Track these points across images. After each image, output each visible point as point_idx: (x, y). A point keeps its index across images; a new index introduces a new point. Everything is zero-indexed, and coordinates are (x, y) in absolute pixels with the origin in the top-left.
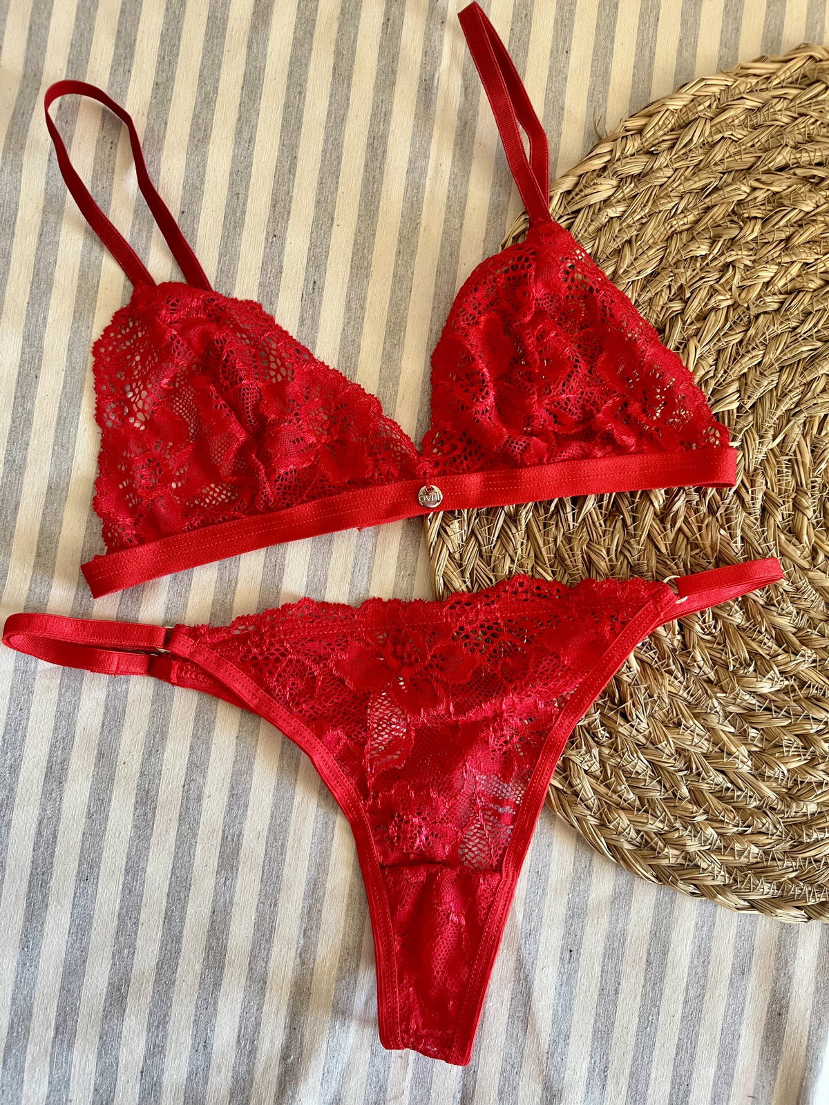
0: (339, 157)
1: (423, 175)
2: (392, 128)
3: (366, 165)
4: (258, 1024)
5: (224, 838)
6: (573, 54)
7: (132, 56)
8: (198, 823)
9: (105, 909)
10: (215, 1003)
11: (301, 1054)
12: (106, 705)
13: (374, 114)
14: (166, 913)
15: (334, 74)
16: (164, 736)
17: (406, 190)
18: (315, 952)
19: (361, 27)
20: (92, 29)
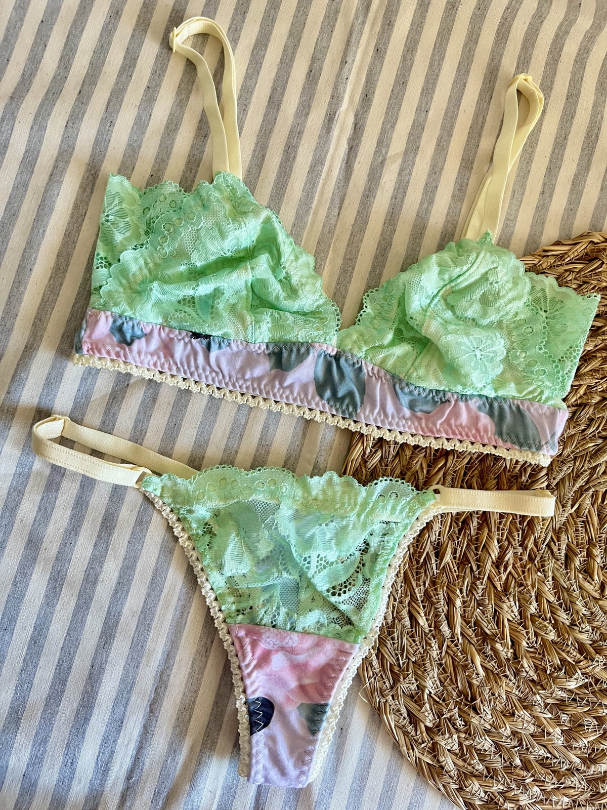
0: (264, 156)
1: (318, 176)
2: (302, 142)
3: (281, 163)
4: (113, 752)
5: (109, 613)
6: (431, 113)
7: (135, 66)
8: (92, 600)
9: (15, 653)
10: (84, 732)
11: (140, 777)
12: (40, 506)
13: (291, 131)
14: (59, 662)
15: (269, 102)
16: (77, 534)
17: (306, 184)
18: (161, 705)
19: (292, 74)
20: (109, 44)
